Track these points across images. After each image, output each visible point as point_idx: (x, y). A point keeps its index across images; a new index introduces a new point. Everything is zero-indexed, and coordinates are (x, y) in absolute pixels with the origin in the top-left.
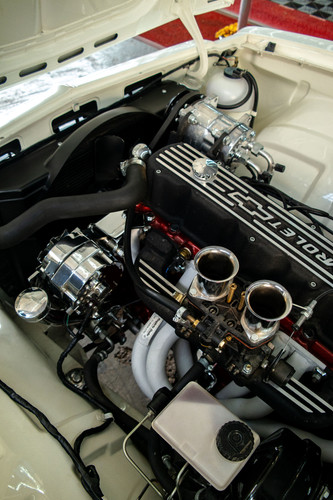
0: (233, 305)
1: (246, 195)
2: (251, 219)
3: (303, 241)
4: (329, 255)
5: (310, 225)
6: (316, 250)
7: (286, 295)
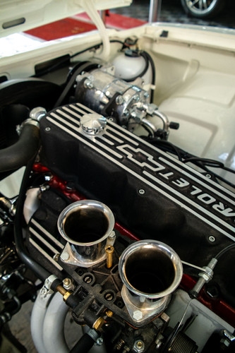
0: (114, 272)
1: (136, 147)
2: (140, 170)
3: (198, 191)
4: (227, 205)
5: (204, 174)
6: (213, 200)
7: (174, 257)
